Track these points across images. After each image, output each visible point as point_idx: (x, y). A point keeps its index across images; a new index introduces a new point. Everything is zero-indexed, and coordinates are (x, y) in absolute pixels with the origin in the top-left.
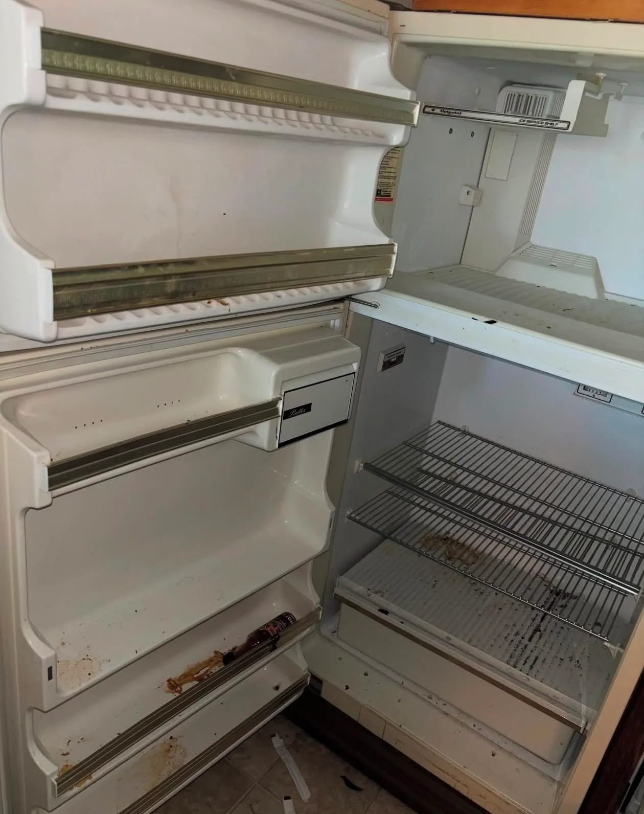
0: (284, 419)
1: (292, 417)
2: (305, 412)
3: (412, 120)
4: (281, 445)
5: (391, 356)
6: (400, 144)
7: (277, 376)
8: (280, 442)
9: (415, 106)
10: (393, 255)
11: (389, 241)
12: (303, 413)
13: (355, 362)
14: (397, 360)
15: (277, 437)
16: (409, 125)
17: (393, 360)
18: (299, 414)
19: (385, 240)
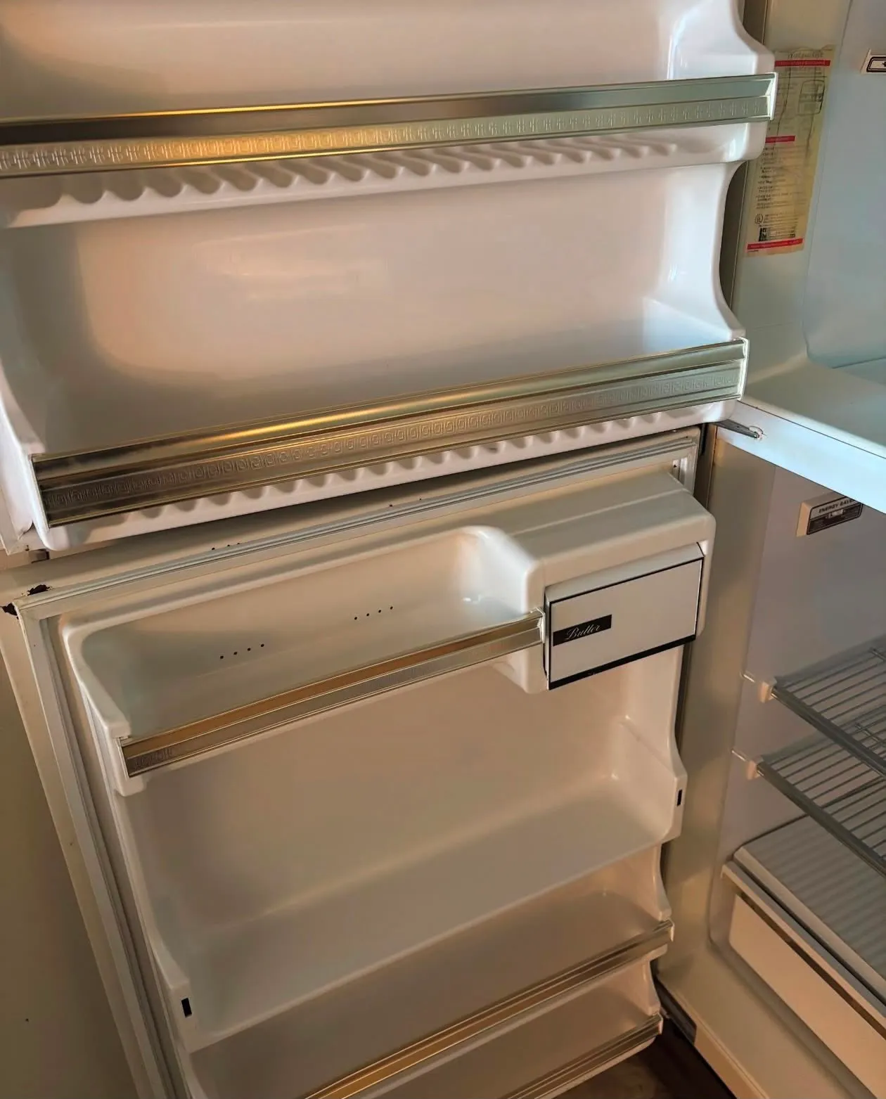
0: (554, 645)
1: (571, 639)
2: (599, 631)
3: (765, 111)
4: (553, 685)
5: (830, 507)
6: (746, 155)
7: (533, 580)
8: (552, 681)
9: (769, 81)
10: (741, 360)
11: (733, 337)
12: (594, 632)
13: (704, 540)
14: (844, 514)
15: (546, 672)
16: (759, 120)
17: (835, 514)
18: (587, 634)
19: (726, 334)
